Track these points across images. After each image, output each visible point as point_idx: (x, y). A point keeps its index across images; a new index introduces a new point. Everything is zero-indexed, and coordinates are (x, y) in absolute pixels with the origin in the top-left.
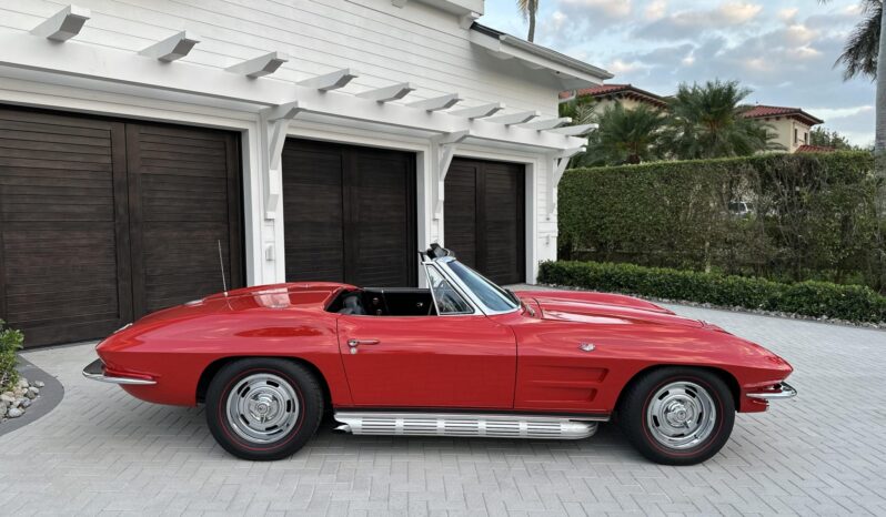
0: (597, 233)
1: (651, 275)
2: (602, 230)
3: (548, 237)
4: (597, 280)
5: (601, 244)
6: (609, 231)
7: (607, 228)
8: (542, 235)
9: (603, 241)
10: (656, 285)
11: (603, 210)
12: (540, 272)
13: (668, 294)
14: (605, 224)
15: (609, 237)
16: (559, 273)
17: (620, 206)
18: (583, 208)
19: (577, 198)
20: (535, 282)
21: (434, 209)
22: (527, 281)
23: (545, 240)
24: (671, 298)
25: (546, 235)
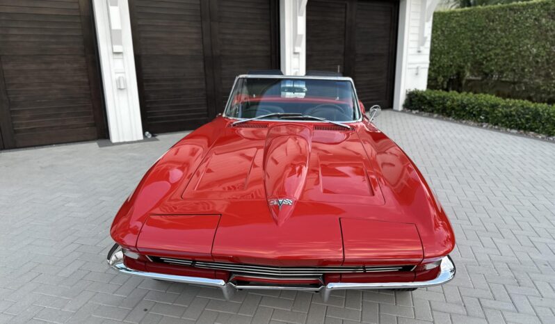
0: (482, 64)
1: (503, 106)
2: (487, 61)
3: (417, 68)
4: (453, 109)
5: (486, 74)
6: (493, 62)
7: (492, 60)
8: (410, 66)
9: (487, 71)
10: (507, 116)
11: (490, 43)
12: (406, 100)
13: (517, 125)
14: (490, 56)
15: (493, 68)
16: (422, 101)
17: (506, 41)
18: (473, 42)
19: (469, 34)
20: (400, 108)
21: (295, 43)
22: (395, 108)
23: (414, 71)
24: (519, 129)
25: (416, 66)
